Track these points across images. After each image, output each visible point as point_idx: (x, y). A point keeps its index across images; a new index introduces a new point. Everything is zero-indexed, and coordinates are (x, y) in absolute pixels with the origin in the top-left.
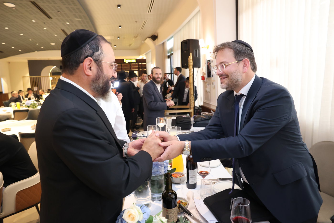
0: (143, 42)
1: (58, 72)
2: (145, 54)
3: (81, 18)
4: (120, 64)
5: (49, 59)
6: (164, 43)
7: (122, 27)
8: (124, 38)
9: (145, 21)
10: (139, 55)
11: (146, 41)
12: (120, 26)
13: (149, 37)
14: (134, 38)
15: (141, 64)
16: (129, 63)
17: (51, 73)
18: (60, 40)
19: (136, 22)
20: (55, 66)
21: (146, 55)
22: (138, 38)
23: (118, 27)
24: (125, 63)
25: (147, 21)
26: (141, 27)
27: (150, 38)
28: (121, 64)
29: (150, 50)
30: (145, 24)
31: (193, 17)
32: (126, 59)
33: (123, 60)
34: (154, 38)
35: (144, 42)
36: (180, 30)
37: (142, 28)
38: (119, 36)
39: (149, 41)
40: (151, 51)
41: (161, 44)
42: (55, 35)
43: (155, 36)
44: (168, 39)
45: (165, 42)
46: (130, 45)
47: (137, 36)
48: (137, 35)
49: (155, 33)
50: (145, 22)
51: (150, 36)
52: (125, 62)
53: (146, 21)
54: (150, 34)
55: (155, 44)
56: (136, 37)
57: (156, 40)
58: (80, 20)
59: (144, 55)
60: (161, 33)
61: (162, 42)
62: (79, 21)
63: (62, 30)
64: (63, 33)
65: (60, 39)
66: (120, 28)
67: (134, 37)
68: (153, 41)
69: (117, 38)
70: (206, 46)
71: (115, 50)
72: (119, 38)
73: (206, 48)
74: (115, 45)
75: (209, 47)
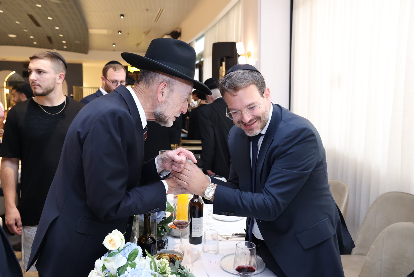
1: (19, 81)
5: (4, 59)
7: (125, 16)
8: (128, 34)
9: (161, 10)
12: (122, 15)
13: (168, 34)
14: (144, 35)
16: (135, 72)
17: (6, 82)
18: (25, 30)
19: (147, 10)
20: (14, 72)
22: (150, 34)
23: (120, 16)
24: (130, 72)
26: (155, 18)
30: (162, 14)
34: (175, 35)
36: (214, 26)
37: (157, 20)
38: (120, 30)
42: (17, 22)
43: (177, 32)
44: (196, 38)
45: (192, 43)
46: (138, 45)
47: (149, 31)
49: (177, 28)
50: (161, 11)
51: (169, 32)
52: (129, 70)
53: (163, 10)
54: (170, 29)
60: (185, 29)
63: (29, 15)
64: (30, 20)
65: (26, 29)
66: (122, 17)
67: (145, 33)
69: (117, 32)
70: (247, 54)
71: (114, 50)
72: (120, 33)
73: (247, 56)
74: (114, 43)
75: (250, 55)
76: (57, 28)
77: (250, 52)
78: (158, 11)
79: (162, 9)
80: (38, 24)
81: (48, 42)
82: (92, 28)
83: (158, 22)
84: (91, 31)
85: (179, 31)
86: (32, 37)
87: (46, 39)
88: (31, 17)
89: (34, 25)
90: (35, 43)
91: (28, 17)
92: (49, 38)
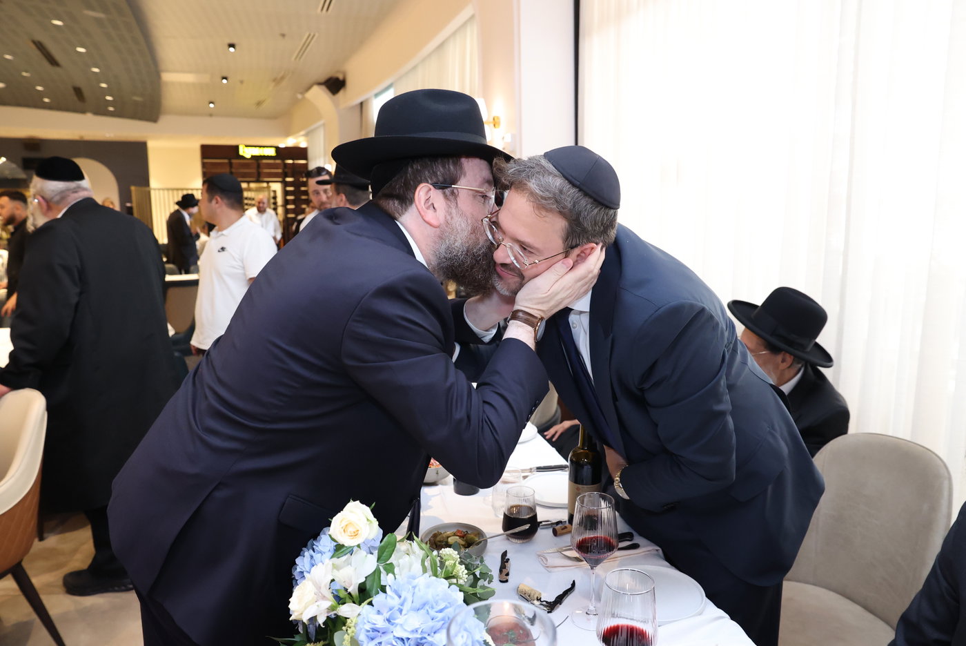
0: (299, 96)
1: (15, 177)
2: (302, 133)
3: (105, 10)
4: (226, 161)
6: (364, 105)
7: (237, 47)
8: (242, 82)
9: (309, 35)
10: (287, 133)
11: (309, 95)
12: (232, 45)
13: (319, 84)
14: (273, 85)
15: (290, 162)
16: (253, 157)
18: (24, 74)
19: (283, 35)
20: (4, 159)
21: (306, 135)
22: (284, 83)
23: (227, 47)
24: (243, 157)
25: (317, 35)
26: (297, 51)
27: (323, 87)
28: (230, 159)
29: (321, 122)
30: (311, 44)
31: (454, 33)
32: (246, 146)
33: (237, 148)
34: (335, 85)
35: (304, 98)
36: (415, 68)
37: (300, 56)
38: (225, 75)
39: (319, 95)
40: (324, 125)
41: (356, 105)
42: (8, 57)
43: (337, 79)
44: (376, 91)
45: (367, 100)
46: (259, 104)
47: (282, 78)
48: (281, 75)
49: (338, 72)
50: (311, 37)
51: (323, 78)
52: (241, 153)
53: (314, 36)
54: (324, 73)
55: (336, 105)
56: (277, 81)
57: (341, 93)
58: (101, 15)
59: (303, 135)
60: (355, 73)
61: (359, 101)
62: (98, 21)
63: (34, 42)
64: (37, 52)
65: (26, 72)
66: (232, 49)
67: (274, 80)
68: (330, 94)
69: (220, 79)
70: (491, 120)
71: (211, 115)
72: (225, 81)
73: (492, 125)
74: (213, 100)
75: (499, 124)
76: (96, 70)
77: (498, 118)
78: (306, 37)
79: (312, 34)
80: (53, 62)
81: (75, 98)
82: (167, 71)
83: (302, 60)
84: (167, 77)
85: (341, 77)
86: (39, 88)
87: (72, 92)
88: (40, 46)
89: (45, 63)
90: (46, 100)
91: (33, 47)
92: (78, 91)
